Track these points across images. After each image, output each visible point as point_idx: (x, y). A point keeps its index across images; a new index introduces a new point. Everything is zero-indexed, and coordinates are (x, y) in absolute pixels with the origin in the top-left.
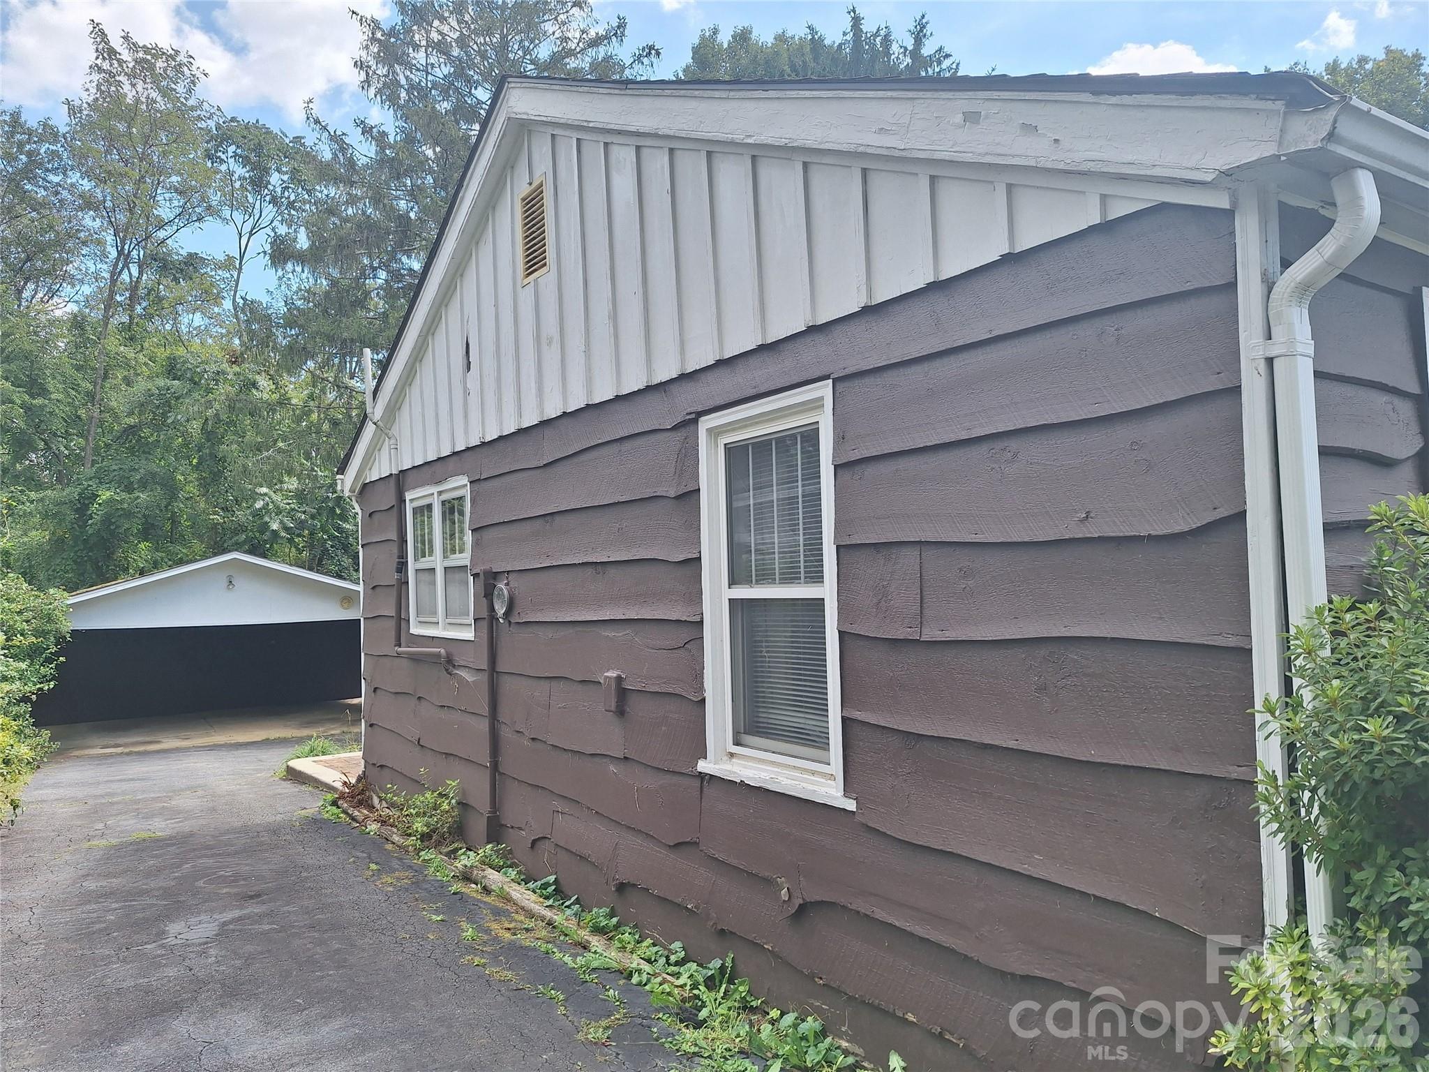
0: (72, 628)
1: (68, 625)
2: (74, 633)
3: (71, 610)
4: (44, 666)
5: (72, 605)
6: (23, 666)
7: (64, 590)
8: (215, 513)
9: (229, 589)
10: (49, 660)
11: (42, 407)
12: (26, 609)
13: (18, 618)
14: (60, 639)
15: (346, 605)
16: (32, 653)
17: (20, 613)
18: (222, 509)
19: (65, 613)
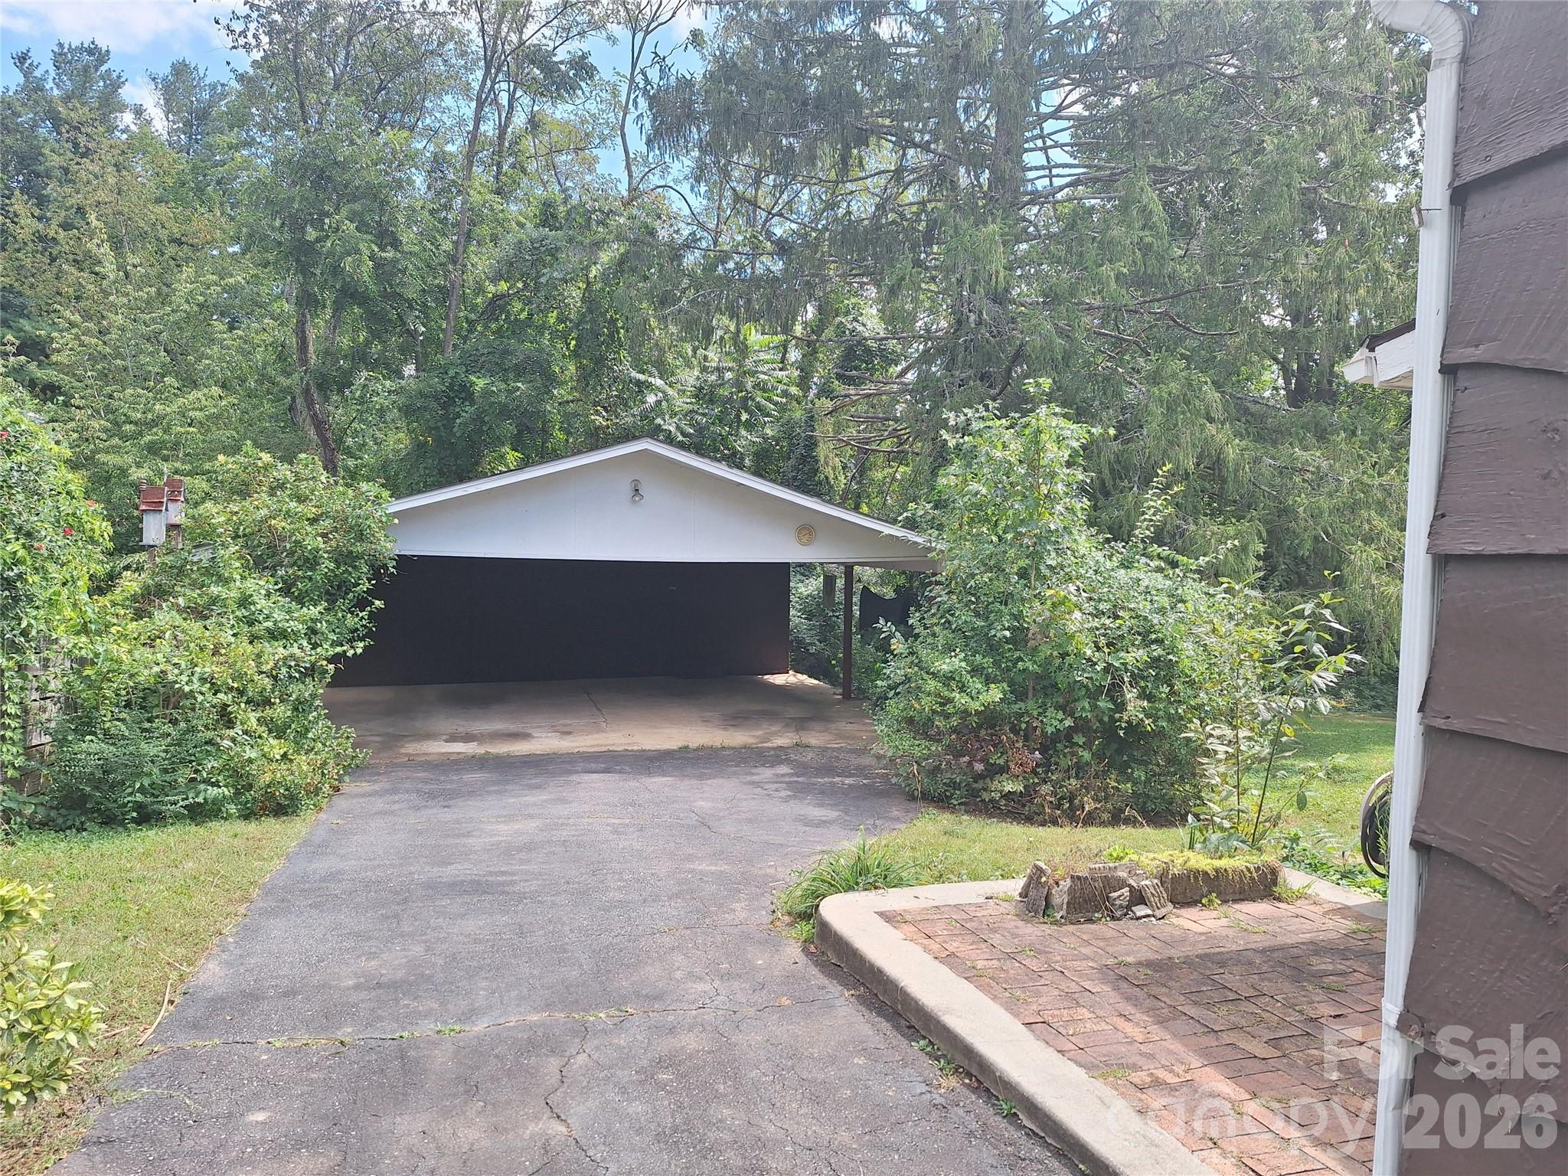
0: (397, 552)
1: (391, 547)
2: (403, 560)
3: (396, 521)
4: (352, 613)
5: (396, 514)
6: (314, 611)
7: (383, 485)
8: (597, 413)
9: (634, 502)
10: (362, 603)
11: (395, 261)
12: (325, 515)
13: (309, 529)
14: (377, 570)
15: (804, 540)
16: (334, 591)
17: (313, 521)
18: (605, 408)
19: (384, 526)
